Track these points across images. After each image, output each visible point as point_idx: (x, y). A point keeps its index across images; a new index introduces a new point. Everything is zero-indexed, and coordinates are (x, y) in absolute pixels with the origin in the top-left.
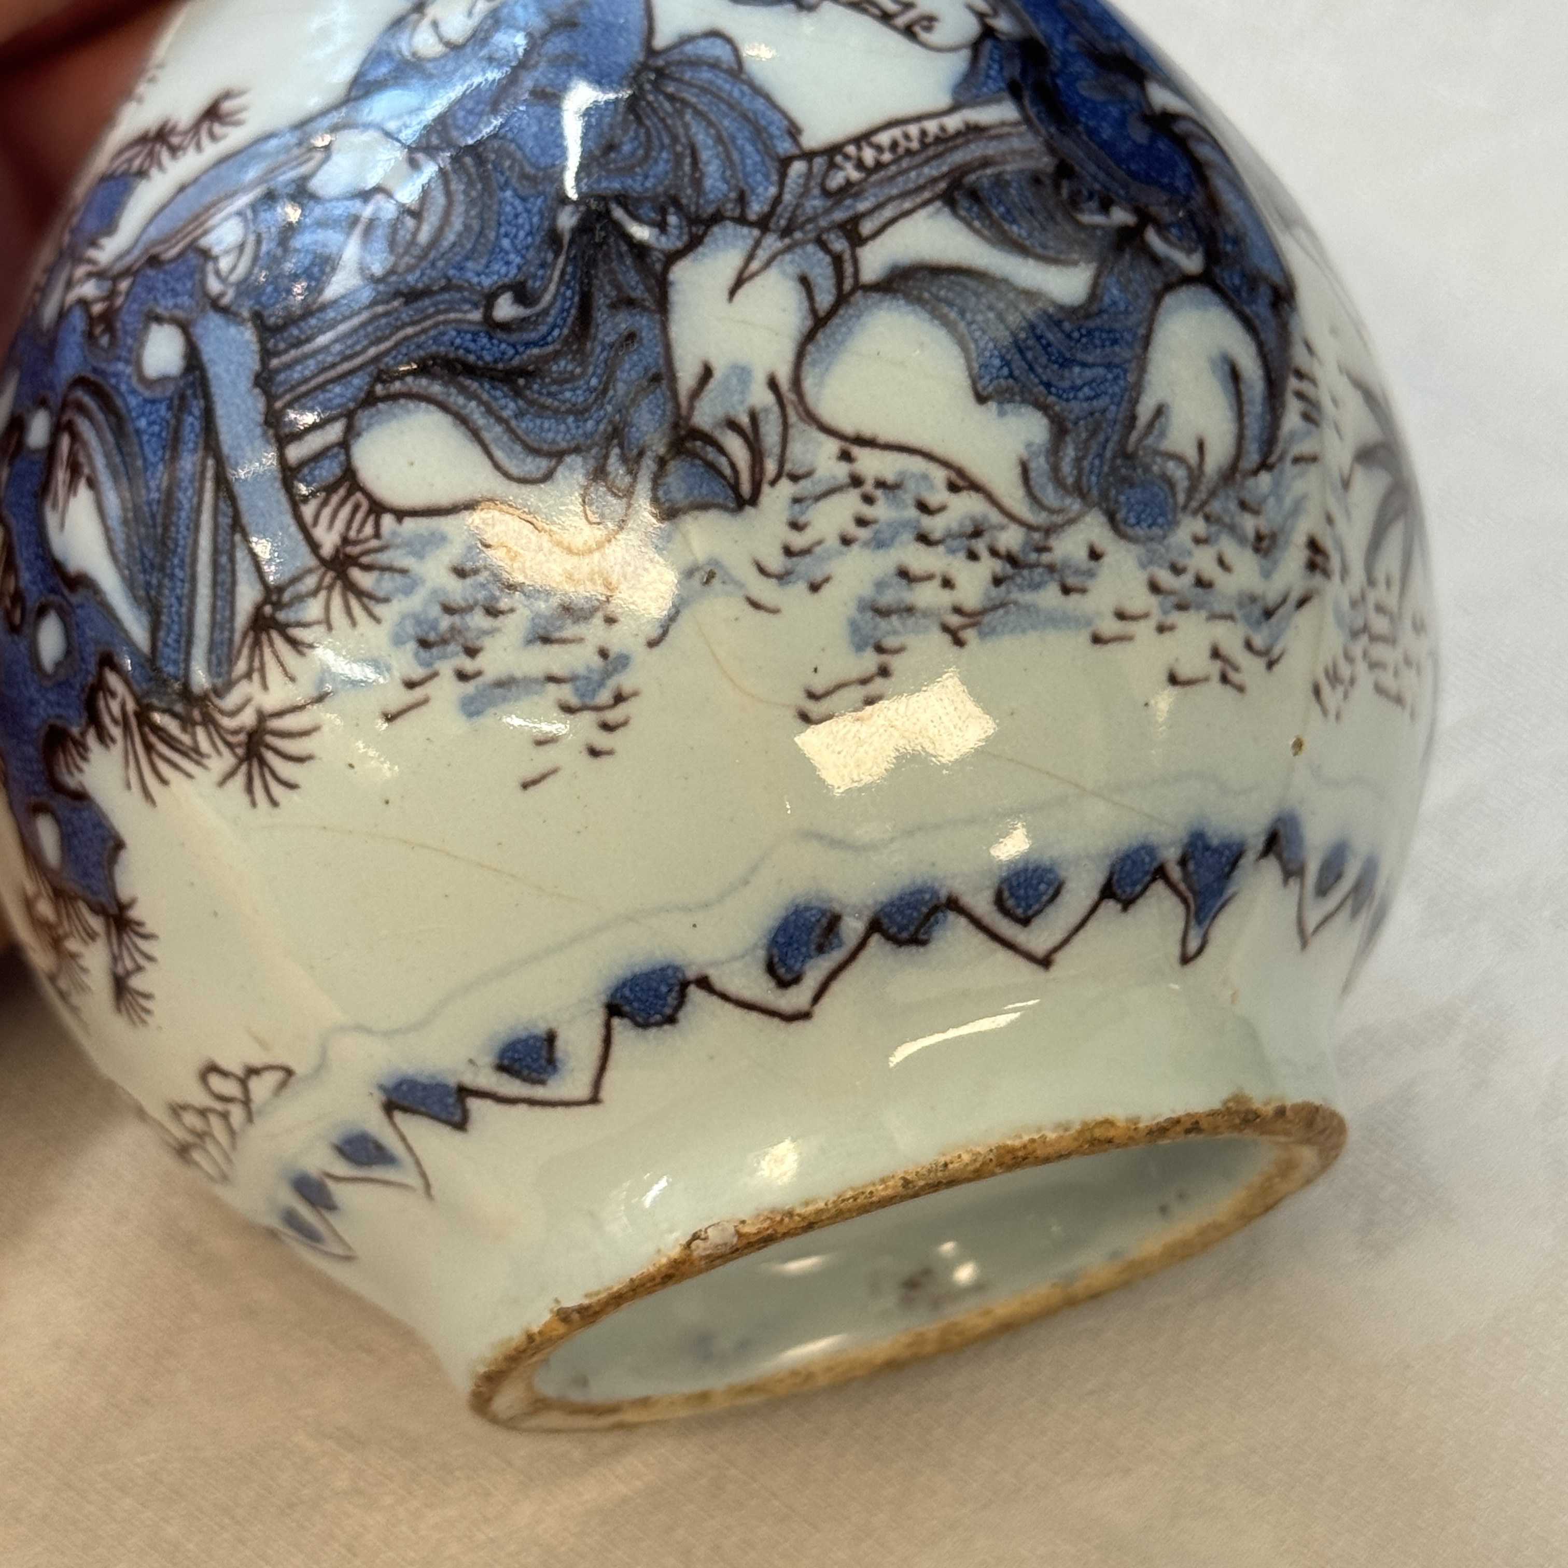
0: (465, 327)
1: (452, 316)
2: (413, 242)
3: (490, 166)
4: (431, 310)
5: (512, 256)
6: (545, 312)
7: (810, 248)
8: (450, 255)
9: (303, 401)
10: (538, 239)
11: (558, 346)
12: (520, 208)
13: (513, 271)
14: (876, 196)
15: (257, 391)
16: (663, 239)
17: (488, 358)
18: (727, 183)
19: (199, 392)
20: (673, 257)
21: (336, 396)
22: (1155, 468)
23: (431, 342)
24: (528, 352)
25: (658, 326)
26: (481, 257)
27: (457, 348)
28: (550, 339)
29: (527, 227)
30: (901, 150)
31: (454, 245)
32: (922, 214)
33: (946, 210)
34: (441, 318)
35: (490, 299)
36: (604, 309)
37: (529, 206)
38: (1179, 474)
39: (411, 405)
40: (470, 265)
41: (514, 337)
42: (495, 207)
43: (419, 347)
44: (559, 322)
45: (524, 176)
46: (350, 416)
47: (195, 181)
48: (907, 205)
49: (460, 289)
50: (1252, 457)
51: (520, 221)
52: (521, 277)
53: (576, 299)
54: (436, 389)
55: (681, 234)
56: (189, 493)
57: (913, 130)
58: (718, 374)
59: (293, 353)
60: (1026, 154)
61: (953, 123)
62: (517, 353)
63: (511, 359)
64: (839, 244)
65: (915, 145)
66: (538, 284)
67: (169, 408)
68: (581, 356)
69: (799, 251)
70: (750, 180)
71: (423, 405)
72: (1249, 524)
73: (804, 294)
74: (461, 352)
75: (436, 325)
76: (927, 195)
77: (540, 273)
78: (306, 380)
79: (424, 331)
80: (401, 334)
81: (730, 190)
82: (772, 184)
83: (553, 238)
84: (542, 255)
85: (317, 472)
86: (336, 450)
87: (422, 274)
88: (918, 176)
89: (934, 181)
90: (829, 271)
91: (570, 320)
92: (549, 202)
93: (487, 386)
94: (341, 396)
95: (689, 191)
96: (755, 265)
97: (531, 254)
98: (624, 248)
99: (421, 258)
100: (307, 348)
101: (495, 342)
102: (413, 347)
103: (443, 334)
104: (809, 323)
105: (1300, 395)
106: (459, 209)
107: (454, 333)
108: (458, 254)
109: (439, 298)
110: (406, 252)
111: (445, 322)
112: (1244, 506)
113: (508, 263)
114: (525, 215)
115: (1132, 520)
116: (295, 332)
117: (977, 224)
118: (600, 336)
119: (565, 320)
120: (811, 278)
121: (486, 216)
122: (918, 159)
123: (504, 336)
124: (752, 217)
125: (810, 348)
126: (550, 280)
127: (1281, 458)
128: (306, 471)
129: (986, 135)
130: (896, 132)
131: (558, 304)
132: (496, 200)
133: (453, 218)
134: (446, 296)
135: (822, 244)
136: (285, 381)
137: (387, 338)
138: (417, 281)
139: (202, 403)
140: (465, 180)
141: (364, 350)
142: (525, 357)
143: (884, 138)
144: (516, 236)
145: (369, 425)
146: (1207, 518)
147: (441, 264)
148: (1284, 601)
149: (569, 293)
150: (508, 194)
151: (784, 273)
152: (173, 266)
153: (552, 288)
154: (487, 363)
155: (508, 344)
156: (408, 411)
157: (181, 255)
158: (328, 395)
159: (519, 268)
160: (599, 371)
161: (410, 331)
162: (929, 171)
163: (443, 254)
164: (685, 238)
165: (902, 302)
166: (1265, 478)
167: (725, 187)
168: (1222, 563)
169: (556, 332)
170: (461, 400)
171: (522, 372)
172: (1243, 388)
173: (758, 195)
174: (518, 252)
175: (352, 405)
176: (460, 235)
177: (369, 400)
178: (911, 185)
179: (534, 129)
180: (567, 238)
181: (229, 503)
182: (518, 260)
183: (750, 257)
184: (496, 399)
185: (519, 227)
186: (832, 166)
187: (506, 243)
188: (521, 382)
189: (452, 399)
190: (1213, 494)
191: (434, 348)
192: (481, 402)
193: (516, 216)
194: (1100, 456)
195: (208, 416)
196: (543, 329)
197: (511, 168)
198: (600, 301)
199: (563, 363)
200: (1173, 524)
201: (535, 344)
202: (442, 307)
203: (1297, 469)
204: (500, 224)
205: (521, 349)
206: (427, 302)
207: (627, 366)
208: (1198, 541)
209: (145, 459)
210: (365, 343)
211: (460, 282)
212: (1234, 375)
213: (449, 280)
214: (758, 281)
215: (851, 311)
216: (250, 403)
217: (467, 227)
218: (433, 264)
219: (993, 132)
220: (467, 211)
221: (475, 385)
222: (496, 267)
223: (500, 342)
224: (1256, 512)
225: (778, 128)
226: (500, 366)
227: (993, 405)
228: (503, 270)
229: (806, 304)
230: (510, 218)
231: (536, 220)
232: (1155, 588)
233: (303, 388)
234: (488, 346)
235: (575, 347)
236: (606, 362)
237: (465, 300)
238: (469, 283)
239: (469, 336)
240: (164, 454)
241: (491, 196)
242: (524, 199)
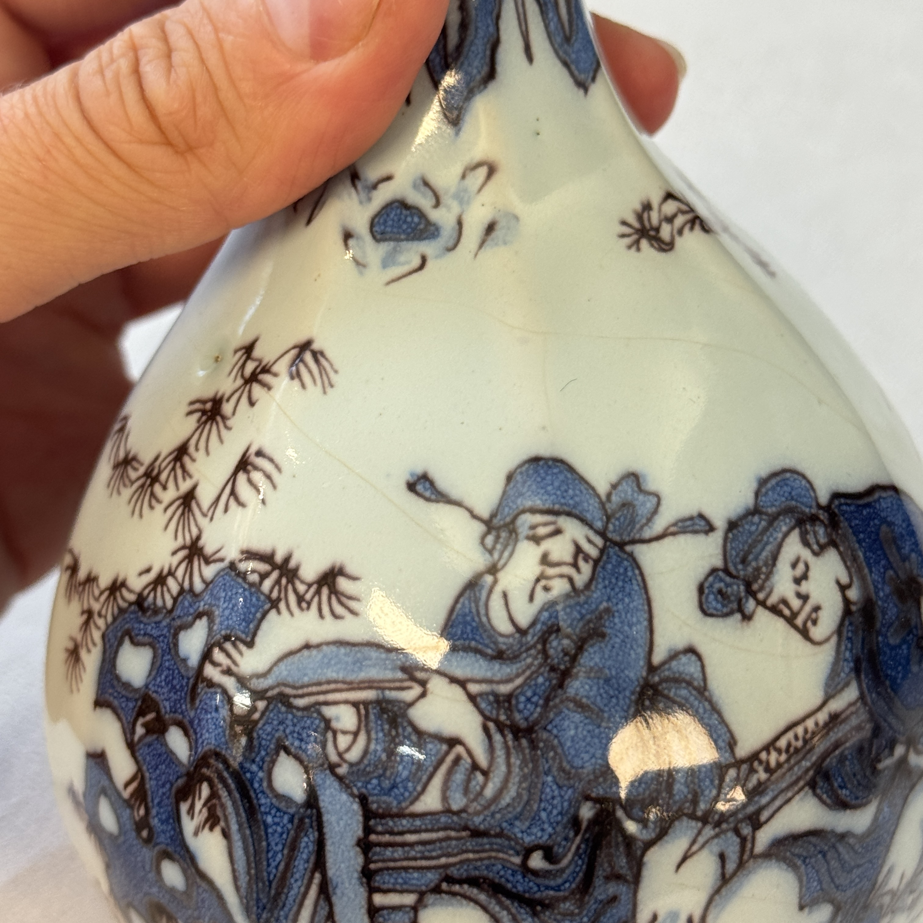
0: (508, 865)
1: (501, 855)
2: (480, 794)
3: (539, 752)
4: (487, 847)
5: (546, 826)
6: (563, 871)
7: (730, 834)
8: (505, 812)
9: (390, 872)
10: (565, 820)
11: (567, 894)
12: (556, 793)
13: (546, 837)
14: (773, 791)
15: (358, 849)
16: (644, 832)
17: (520, 888)
18: (688, 787)
19: (315, 824)
20: (649, 845)
21: (413, 879)
23: (484, 867)
24: (547, 892)
25: (632, 891)
26: (526, 820)
27: (501, 877)
28: (562, 888)
29: (559, 808)
30: (792, 750)
31: (508, 805)
32: (797, 797)
33: (810, 792)
34: (493, 854)
35: (528, 852)
36: (601, 878)
37: (563, 793)
39: (464, 902)
40: (517, 823)
41: (539, 881)
42: (539, 786)
43: (476, 868)
44: (571, 879)
45: (561, 769)
46: (422, 895)
47: (318, 646)
48: (790, 794)
49: (509, 838)
51: (555, 802)
52: (550, 843)
53: (584, 867)
54: (482, 897)
55: (656, 827)
56: (299, 883)
57: (800, 730)
58: (660, 919)
59: (387, 838)
60: (859, 728)
61: (822, 717)
62: (539, 890)
63: (535, 893)
64: (746, 830)
65: (800, 743)
66: (561, 850)
67: (291, 821)
68: (581, 905)
69: (723, 836)
70: (702, 784)
71: (472, 904)
73: (720, 864)
74: (503, 880)
75: (489, 858)
76: (801, 783)
77: (564, 843)
78: (395, 860)
79: (481, 859)
80: (465, 856)
81: (689, 793)
82: (714, 787)
83: (575, 822)
84: (567, 831)
85: (393, 916)
86: (408, 909)
87: (484, 820)
88: (799, 769)
89: (808, 770)
90: (737, 848)
91: (578, 880)
92: (576, 795)
93: (516, 904)
94: (418, 879)
95: (664, 795)
96: (695, 848)
97: (559, 828)
98: (620, 839)
99: (486, 807)
100: (398, 839)
101: (527, 880)
102: (471, 867)
103: (493, 865)
104: (719, 883)
106: (515, 779)
107: (500, 867)
108: (510, 812)
109: (494, 840)
110: (475, 800)
111: (496, 858)
113: (543, 830)
114: (559, 799)
116: (391, 823)
117: (825, 796)
118: (595, 894)
119: (574, 879)
120: (726, 854)
121: (532, 791)
122: (800, 756)
123: (533, 878)
124: (699, 813)
125: (717, 897)
126: (569, 850)
128: (385, 912)
129: (839, 720)
130: (790, 735)
131: (572, 867)
132: (541, 781)
133: (510, 785)
134: (499, 841)
135: (737, 831)
136: (379, 854)
137: (455, 855)
138: (480, 823)
139: (316, 834)
140: (521, 757)
141: (438, 857)
142: (544, 894)
143: (782, 743)
144: (551, 812)
145: (433, 904)
147: (498, 816)
149: (580, 862)
150: (550, 779)
151: (711, 852)
152: (300, 714)
153: (570, 856)
154: (518, 891)
155: (535, 884)
156: (462, 905)
157: (306, 708)
158: (408, 875)
159: (550, 836)
160: (590, 914)
161: (471, 856)
162: (806, 764)
163: (500, 809)
164: (658, 830)
165: (774, 861)
167: (685, 790)
169: (567, 885)
170: (497, 908)
171: (541, 903)
173: (705, 796)
174: (551, 824)
175: (424, 888)
176: (513, 799)
177: (437, 890)
178: (794, 778)
179: (572, 732)
180: (584, 825)
181: (327, 903)
182: (550, 830)
183: (694, 842)
184: (519, 912)
185: (554, 807)
186: (752, 771)
187: (543, 815)
188: (539, 908)
189: (491, 906)
191: (485, 872)
192: (510, 913)
193: (553, 798)
195: (321, 844)
196: (559, 881)
197: (554, 759)
198: (600, 873)
199: (568, 904)
201: (552, 889)
202: (495, 847)
204: (541, 800)
205: (542, 889)
206: (485, 840)
207: (608, 915)
209: (268, 845)
210: (439, 852)
211: (509, 834)
213: (502, 830)
214: (695, 858)
215: (744, 872)
216: (352, 854)
217: (519, 795)
218: (493, 815)
219: (843, 716)
220: (520, 783)
221: (508, 902)
222: (534, 830)
223: (530, 881)
225: (723, 741)
226: (527, 895)
227: (806, 910)
228: (539, 834)
229: (719, 871)
230: (549, 797)
231: (566, 804)
233: (392, 864)
234: (521, 881)
235: (578, 896)
236: (595, 910)
237: (512, 848)
238: (515, 835)
239: (510, 872)
240: (283, 849)
241: (537, 777)
242: (560, 787)
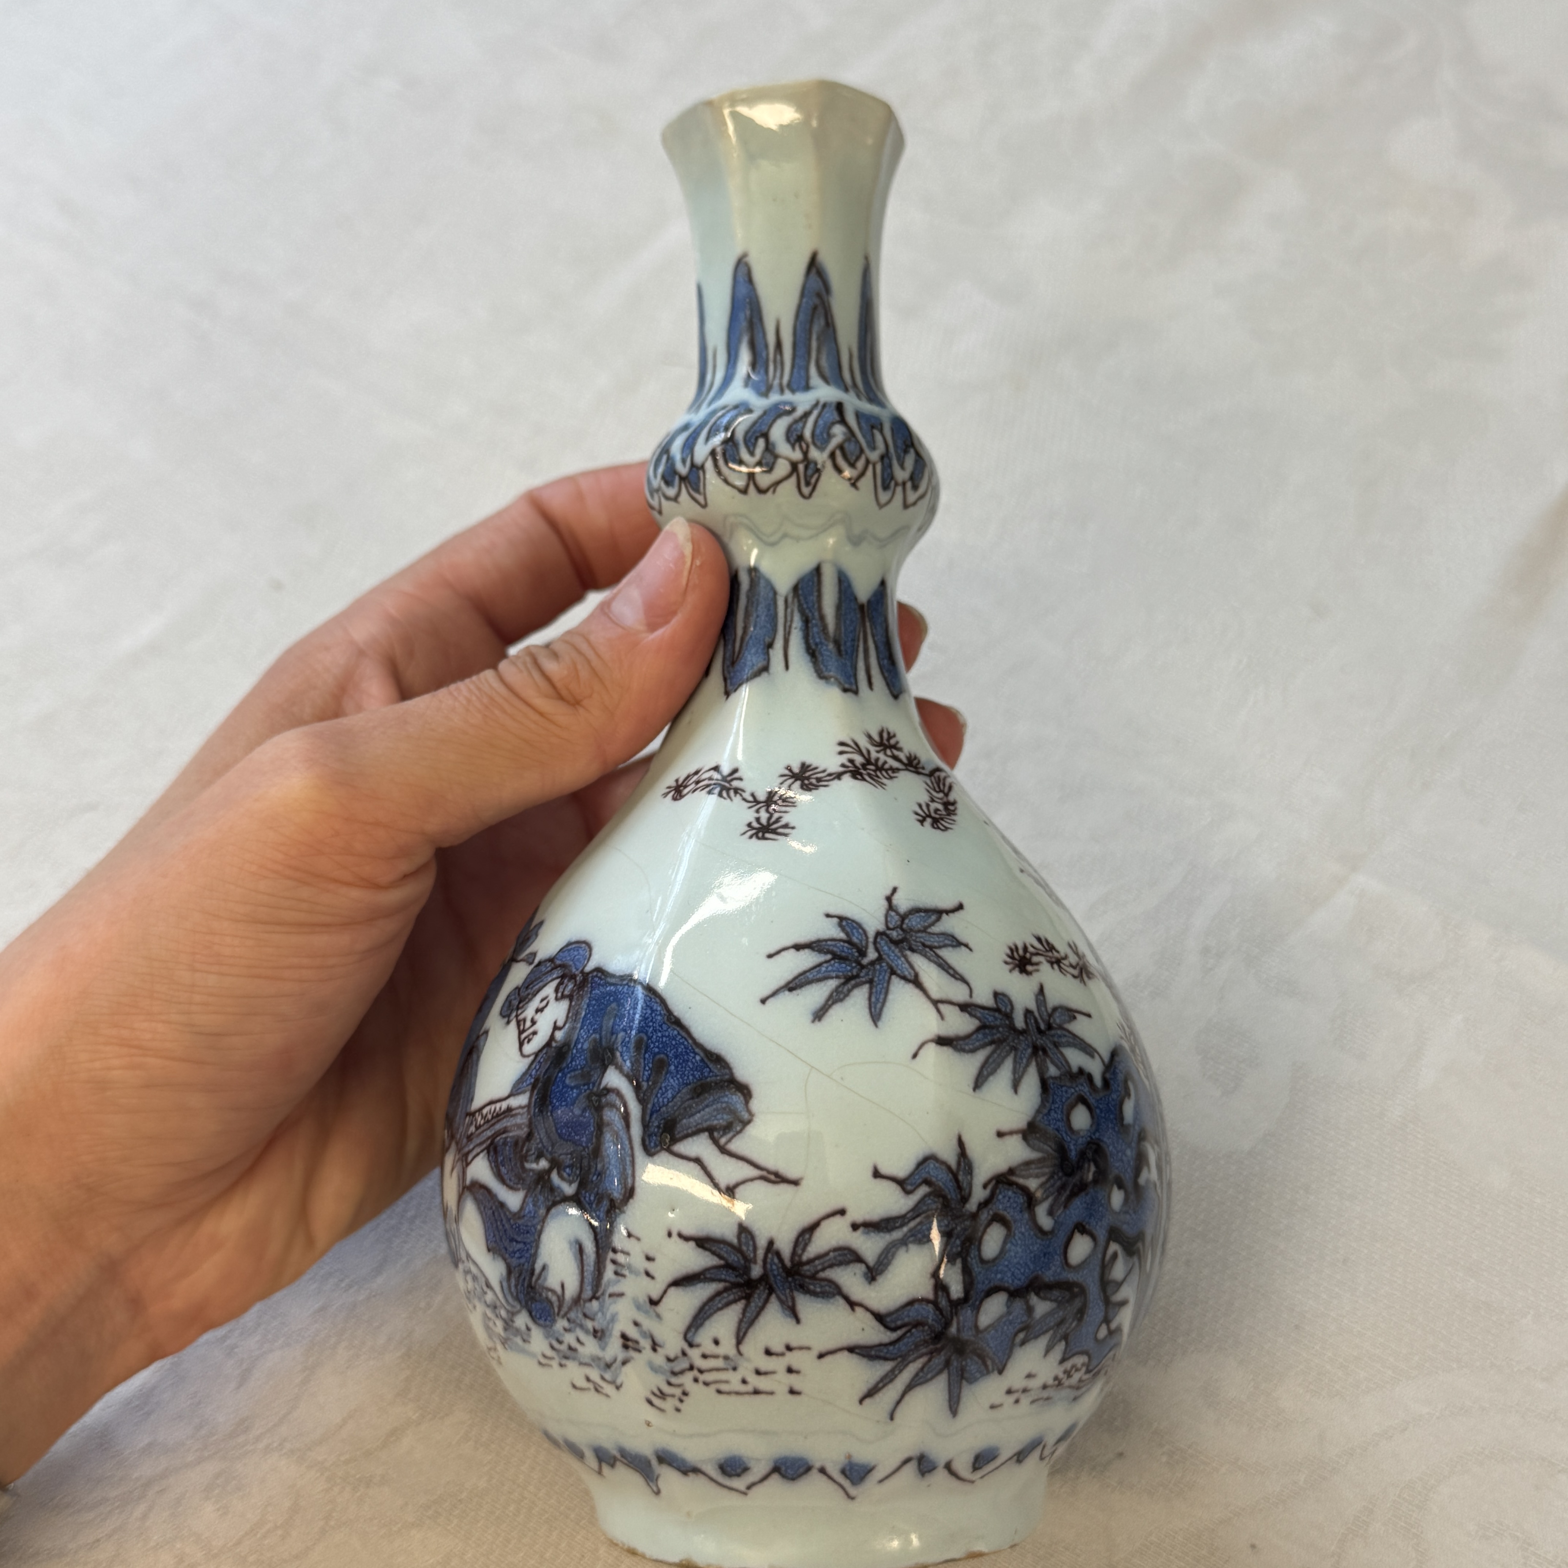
22: (544, 1295)
38: (554, 1299)
50: (588, 1293)
72: (589, 1324)
105: (614, 1262)
112: (585, 1316)
115: (538, 1316)
127: (603, 1294)
146: (569, 1320)
148: (615, 1360)
166: (595, 1304)
168: (578, 1340)
172: (585, 1257)
190: (570, 1309)
194: (523, 1285)
200: (554, 1321)
203: (611, 1299)
208: (565, 1330)
212: (581, 1250)
219: (515, 1112)
224: (592, 1319)
232: (552, 1347)
